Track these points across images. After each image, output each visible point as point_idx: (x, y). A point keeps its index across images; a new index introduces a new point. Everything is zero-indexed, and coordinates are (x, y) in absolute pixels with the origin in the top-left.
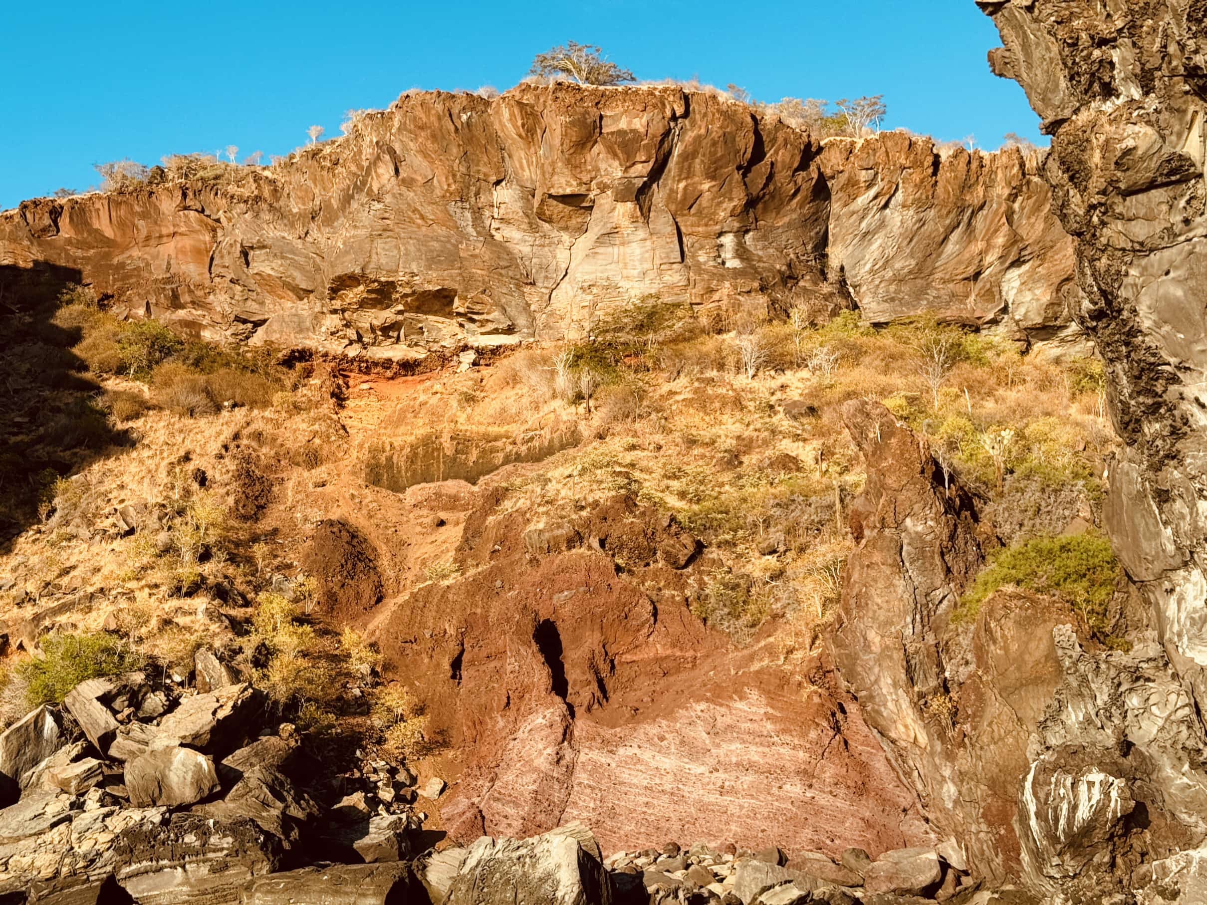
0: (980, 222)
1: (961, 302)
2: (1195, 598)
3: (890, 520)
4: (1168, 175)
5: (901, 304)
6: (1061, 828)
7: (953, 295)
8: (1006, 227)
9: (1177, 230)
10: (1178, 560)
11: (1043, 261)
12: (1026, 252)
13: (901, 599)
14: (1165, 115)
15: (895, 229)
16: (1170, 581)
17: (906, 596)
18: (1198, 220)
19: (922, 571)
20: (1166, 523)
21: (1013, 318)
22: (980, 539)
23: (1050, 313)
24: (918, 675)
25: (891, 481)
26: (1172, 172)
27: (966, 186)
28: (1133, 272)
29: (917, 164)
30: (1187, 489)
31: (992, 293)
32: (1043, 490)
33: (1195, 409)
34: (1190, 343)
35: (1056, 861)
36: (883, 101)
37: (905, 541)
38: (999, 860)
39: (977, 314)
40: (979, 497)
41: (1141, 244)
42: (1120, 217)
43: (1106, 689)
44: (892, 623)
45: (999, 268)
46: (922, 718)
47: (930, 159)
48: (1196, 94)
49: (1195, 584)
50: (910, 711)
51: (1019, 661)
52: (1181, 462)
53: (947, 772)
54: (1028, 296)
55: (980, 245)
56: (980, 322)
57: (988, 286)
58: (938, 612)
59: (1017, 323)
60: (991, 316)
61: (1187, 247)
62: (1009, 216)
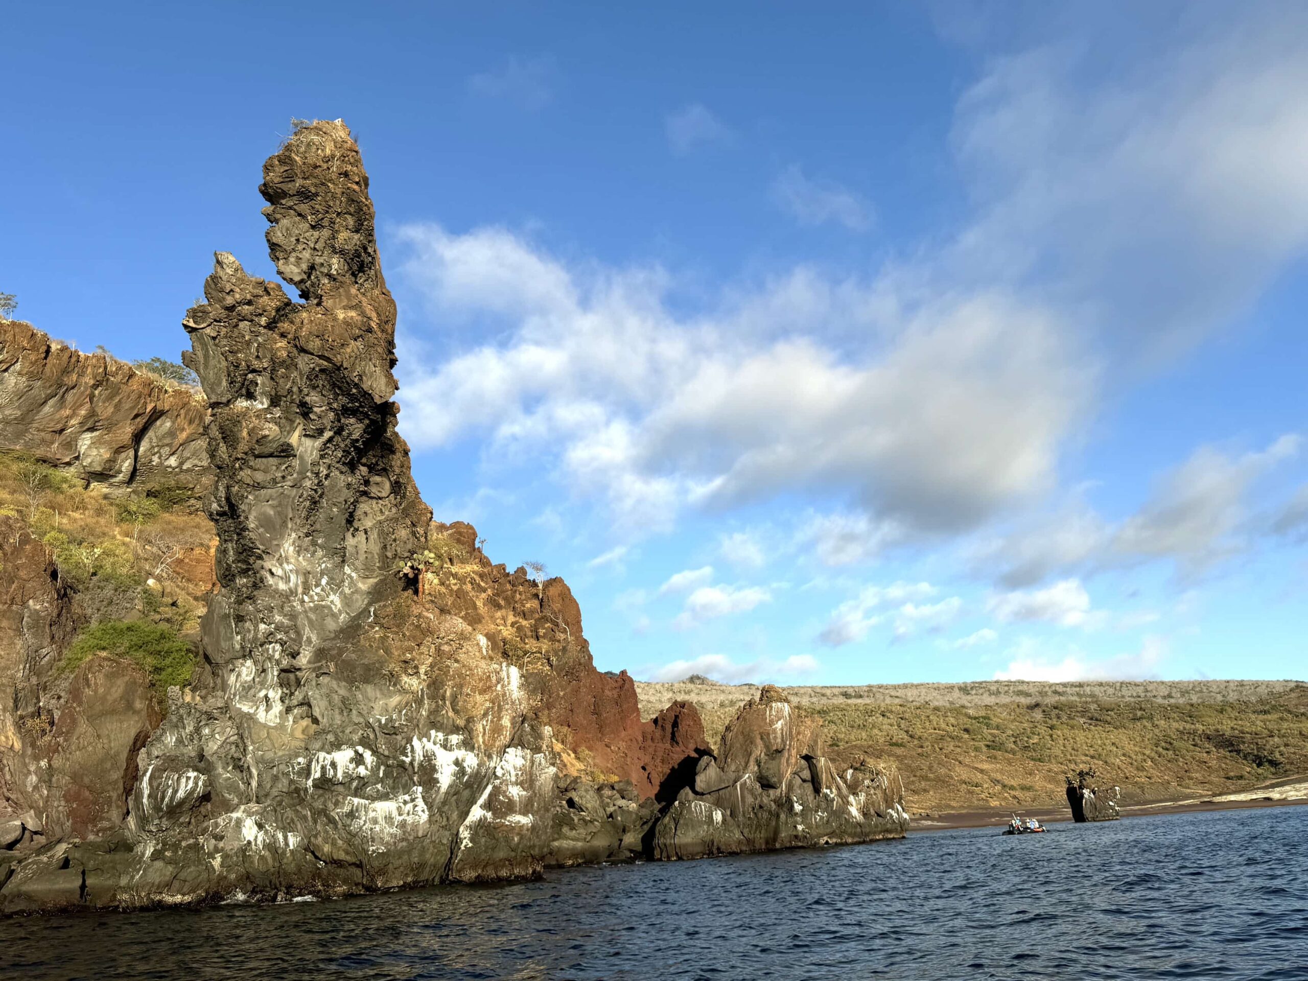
0: (70, 397)
1: (48, 446)
2: (247, 675)
3: (18, 600)
4: (280, 452)
5: (5, 439)
6: (165, 803)
7: (43, 440)
8: (88, 405)
9: (278, 480)
10: (241, 654)
11: (109, 432)
12: (99, 424)
13: (18, 653)
14: (283, 421)
15: (9, 387)
16: (233, 664)
17: (22, 651)
18: (289, 477)
19: (35, 635)
20: (237, 633)
21: (81, 464)
22: (75, 617)
23: (108, 466)
24: (22, 704)
25: (23, 574)
26: (283, 451)
27: (66, 371)
28: (250, 497)
29: (34, 349)
30: (255, 617)
31: (70, 445)
32: (116, 590)
33: (268, 575)
34: (271, 539)
35: (156, 821)
36: (15, 299)
37: (27, 615)
38: (69, 824)
39: (58, 456)
40: (71, 589)
41: (258, 484)
42: (251, 467)
43: (192, 724)
44: (9, 669)
45: (78, 430)
46: (20, 733)
47: (44, 348)
48: (302, 415)
49: (248, 668)
50: (12, 728)
51: (103, 699)
52: (254, 602)
53: (32, 768)
54: (94, 452)
55: (68, 412)
56: (59, 462)
57: (69, 440)
58: (42, 663)
59: (84, 467)
60: (67, 460)
61: (281, 490)
62: (92, 397)
